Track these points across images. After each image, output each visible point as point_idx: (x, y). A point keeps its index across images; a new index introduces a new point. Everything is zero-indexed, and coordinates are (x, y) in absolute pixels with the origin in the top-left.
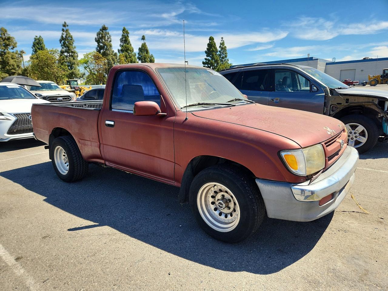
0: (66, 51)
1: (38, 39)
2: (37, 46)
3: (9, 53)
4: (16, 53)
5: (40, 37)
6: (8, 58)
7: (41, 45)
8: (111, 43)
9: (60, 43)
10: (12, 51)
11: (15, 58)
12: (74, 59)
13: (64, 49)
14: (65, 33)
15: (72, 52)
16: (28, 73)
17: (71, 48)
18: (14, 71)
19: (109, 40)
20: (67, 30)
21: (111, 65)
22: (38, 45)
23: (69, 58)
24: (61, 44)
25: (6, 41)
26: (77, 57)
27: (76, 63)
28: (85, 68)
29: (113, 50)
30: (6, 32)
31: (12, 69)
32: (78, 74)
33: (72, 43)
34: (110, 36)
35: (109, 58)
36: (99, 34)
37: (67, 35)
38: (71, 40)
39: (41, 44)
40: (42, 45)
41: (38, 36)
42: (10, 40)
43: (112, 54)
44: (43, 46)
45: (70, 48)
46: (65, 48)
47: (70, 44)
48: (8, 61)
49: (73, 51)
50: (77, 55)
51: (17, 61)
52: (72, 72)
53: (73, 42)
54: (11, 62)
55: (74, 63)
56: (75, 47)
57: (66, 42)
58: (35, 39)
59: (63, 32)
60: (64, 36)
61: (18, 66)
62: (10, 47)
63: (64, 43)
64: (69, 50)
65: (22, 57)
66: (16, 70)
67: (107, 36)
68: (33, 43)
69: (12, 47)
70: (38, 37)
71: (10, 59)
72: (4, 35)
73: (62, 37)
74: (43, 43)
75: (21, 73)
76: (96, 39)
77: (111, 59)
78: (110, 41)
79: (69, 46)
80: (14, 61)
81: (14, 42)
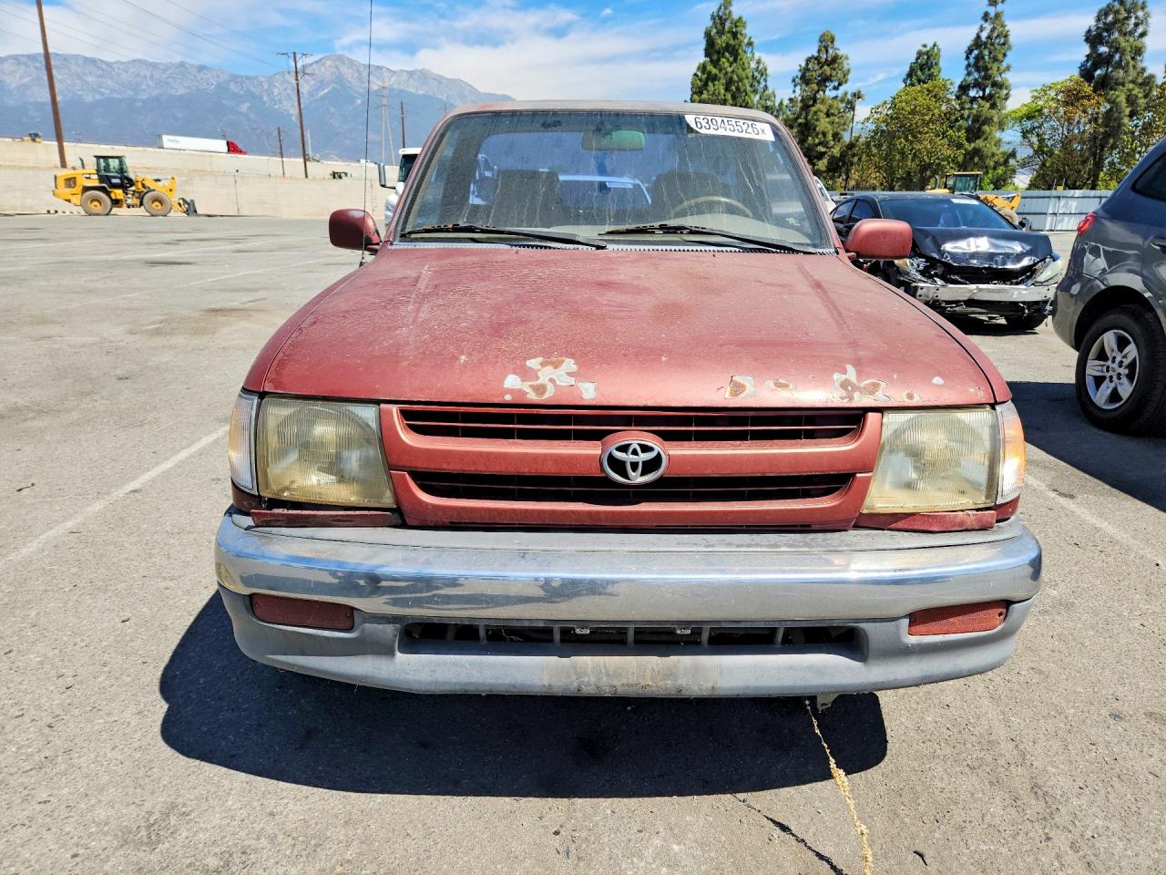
0: (977, 85)
1: (927, 53)
2: (919, 73)
3: (823, 101)
4: (842, 101)
5: (935, 45)
6: (819, 113)
7: (929, 70)
8: (1146, 40)
9: (967, 58)
10: (834, 93)
11: (836, 112)
12: (993, 106)
13: (971, 78)
14: (988, 27)
15: (995, 84)
16: (854, 155)
17: (993, 72)
18: (823, 150)
19: (1140, 30)
20: (997, 16)
21: (1119, 119)
22: (921, 70)
23: (979, 106)
24: (966, 63)
25: (826, 67)
26: (1006, 99)
27: (996, 119)
28: (1025, 134)
29: (1144, 65)
30: (832, 42)
31: (820, 144)
32: (993, 155)
33: (1000, 56)
34: (1147, 16)
35: (1118, 96)
36: (1106, 15)
37: (993, 30)
38: (1004, 44)
39: (932, 67)
40: (932, 70)
41: (930, 45)
42: (837, 65)
43: (1133, 82)
44: (935, 74)
45: (990, 72)
46: (976, 75)
47: (995, 59)
48: (816, 123)
49: (999, 79)
50: (1007, 94)
51: (837, 120)
52: (974, 148)
53: (1007, 53)
54: (823, 124)
55: (991, 119)
56: (1008, 68)
57: (986, 52)
58: (920, 54)
59: (983, 22)
60: (984, 35)
61: (836, 136)
62: (832, 85)
63: (979, 57)
64: (987, 77)
65: (854, 110)
66: (828, 148)
67: (1136, 18)
68: (911, 67)
69: (836, 84)
70: (928, 48)
71: (822, 115)
72: (827, 51)
73: (978, 37)
74: (936, 64)
75: (838, 155)
76: (1089, 31)
77: (1122, 99)
78: (1143, 34)
79: (989, 66)
80: (829, 123)
81: (846, 67)
